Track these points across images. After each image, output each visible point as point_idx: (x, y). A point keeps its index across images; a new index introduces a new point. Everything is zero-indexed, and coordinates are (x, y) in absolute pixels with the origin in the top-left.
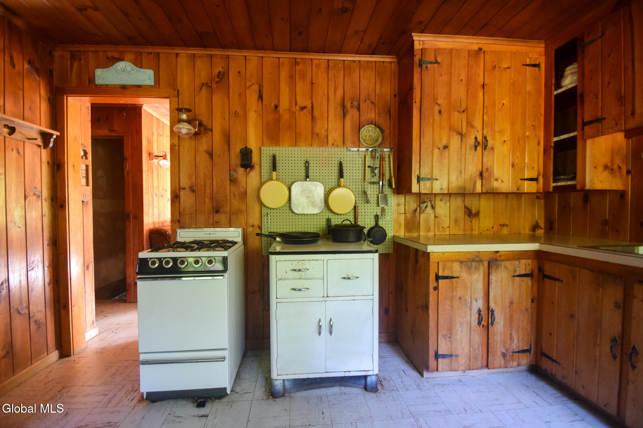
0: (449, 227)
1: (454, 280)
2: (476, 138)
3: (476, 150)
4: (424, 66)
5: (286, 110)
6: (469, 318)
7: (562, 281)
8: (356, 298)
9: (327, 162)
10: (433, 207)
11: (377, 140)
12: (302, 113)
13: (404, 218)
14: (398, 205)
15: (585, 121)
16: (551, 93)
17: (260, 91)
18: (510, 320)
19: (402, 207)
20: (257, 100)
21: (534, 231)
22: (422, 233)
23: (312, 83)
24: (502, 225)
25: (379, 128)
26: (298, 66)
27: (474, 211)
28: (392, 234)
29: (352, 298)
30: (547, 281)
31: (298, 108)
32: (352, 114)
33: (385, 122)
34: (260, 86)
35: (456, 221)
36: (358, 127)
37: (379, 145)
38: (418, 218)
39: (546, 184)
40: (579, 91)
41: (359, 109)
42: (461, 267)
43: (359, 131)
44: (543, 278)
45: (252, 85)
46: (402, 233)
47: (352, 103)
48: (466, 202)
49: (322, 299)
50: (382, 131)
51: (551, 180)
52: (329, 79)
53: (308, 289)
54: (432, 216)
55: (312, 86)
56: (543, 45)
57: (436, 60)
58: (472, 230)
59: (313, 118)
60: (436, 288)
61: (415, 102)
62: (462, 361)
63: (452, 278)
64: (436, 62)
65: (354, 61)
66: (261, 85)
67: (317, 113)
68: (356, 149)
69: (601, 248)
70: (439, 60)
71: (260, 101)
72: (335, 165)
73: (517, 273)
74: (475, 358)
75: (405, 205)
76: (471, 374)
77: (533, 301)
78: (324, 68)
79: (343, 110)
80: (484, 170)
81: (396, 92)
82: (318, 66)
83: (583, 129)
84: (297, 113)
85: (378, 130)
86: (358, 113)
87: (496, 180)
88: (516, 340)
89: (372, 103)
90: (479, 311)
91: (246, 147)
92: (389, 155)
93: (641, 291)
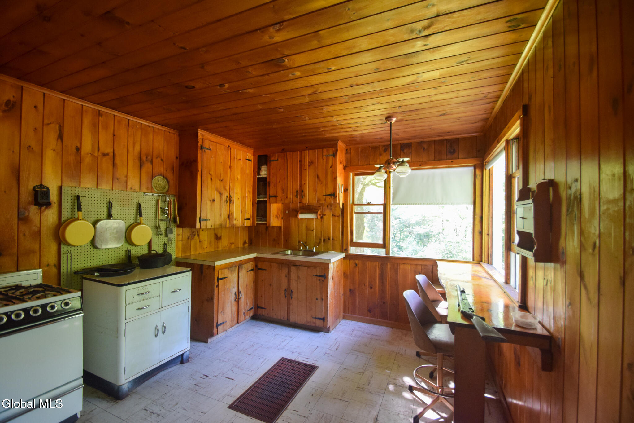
0: (207, 247)
1: (225, 279)
2: (227, 196)
3: (227, 203)
4: (204, 150)
5: (88, 154)
6: (231, 299)
7: (266, 270)
8: (179, 303)
9: (127, 203)
10: (198, 235)
11: (165, 188)
12: (104, 159)
13: (181, 244)
14: (178, 235)
15: (270, 195)
16: (256, 176)
17: (60, 131)
18: (246, 294)
19: (180, 236)
20: (56, 139)
21: (244, 245)
22: (192, 253)
23: (114, 135)
24: (232, 243)
25: (166, 179)
26: (101, 117)
27: (219, 236)
28: (175, 257)
29: (177, 304)
30: (259, 271)
31: (100, 154)
32: (147, 167)
33: (170, 176)
34: (60, 126)
35: (210, 243)
36: (151, 177)
37: (166, 192)
38: (190, 243)
39: (253, 222)
40: (268, 179)
41: (152, 162)
42: (228, 271)
43: (152, 179)
44: (258, 270)
45: (51, 123)
46: (180, 255)
47: (147, 158)
48: (215, 231)
49: (158, 310)
50: (168, 182)
51: (256, 220)
52: (129, 135)
53: (149, 306)
54: (198, 241)
55: (114, 138)
56: (253, 151)
57: (209, 148)
58: (218, 248)
59: (114, 165)
60: (218, 286)
61: (199, 171)
62: (228, 323)
63: (225, 278)
64: (210, 149)
65: (149, 126)
66: (62, 125)
67: (118, 161)
68: (151, 194)
69: (279, 253)
70: (211, 148)
71: (60, 141)
72: (134, 206)
73: (249, 270)
74: (233, 320)
75: (182, 235)
76: (229, 331)
77: (254, 283)
78: (125, 125)
79: (140, 162)
80: (230, 214)
81: (178, 155)
82: (120, 122)
83: (269, 199)
84: (99, 158)
85: (165, 180)
86: (151, 166)
87: (235, 220)
88: (248, 304)
89: (162, 160)
90: (235, 293)
91: (41, 185)
92: (174, 200)
93: (293, 269)
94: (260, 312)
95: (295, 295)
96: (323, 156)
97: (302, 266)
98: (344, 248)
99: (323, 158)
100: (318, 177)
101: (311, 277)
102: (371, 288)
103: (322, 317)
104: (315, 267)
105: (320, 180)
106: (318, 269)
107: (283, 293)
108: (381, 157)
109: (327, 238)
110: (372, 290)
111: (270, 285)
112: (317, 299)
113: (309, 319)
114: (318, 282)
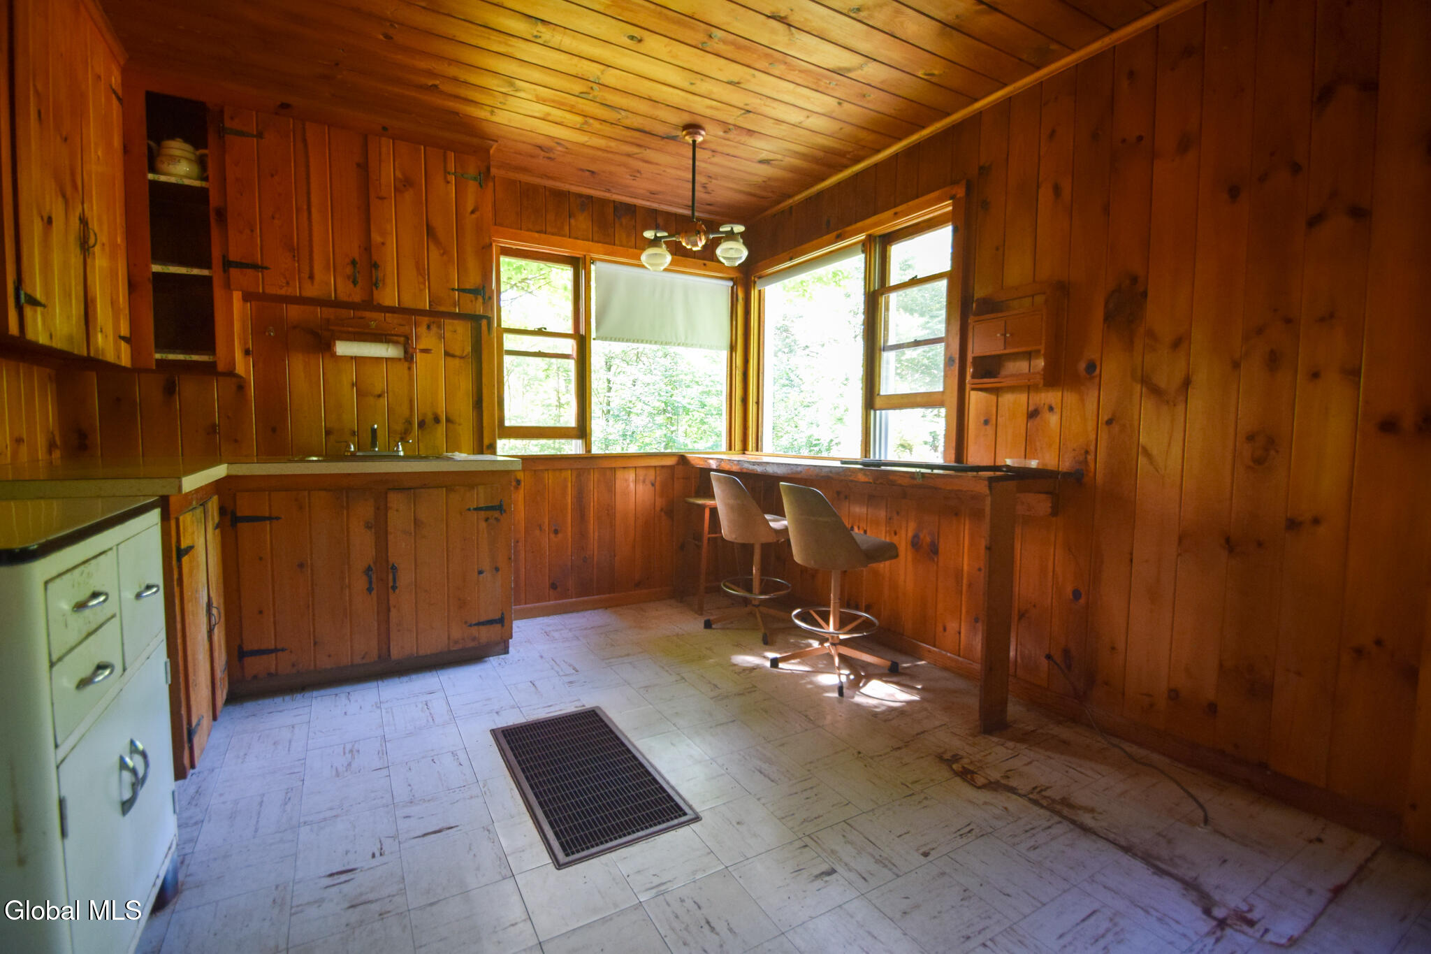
1: (191, 554)
7: (276, 518)
8: (150, 648)
15: (230, 257)
16: (139, 175)
21: (51, 454)
30: (242, 525)
39: (140, 352)
40: (212, 198)
42: (193, 522)
44: (234, 525)
51: (151, 347)
60: (180, 581)
62: (205, 724)
63: (190, 549)
74: (210, 710)
83: (224, 273)
88: (223, 650)
90: (207, 608)
93: (395, 500)
94: (255, 666)
95: (405, 578)
96: (446, 172)
97: (424, 486)
98: (486, 442)
99: (445, 178)
100: (431, 231)
101: (461, 514)
102: (556, 532)
103: (497, 616)
104: (472, 487)
105: (438, 242)
106: (481, 489)
107: (360, 583)
108: (573, 221)
109: (430, 416)
110: (560, 535)
111: (301, 566)
112: (480, 572)
113: (456, 633)
114: (483, 525)
